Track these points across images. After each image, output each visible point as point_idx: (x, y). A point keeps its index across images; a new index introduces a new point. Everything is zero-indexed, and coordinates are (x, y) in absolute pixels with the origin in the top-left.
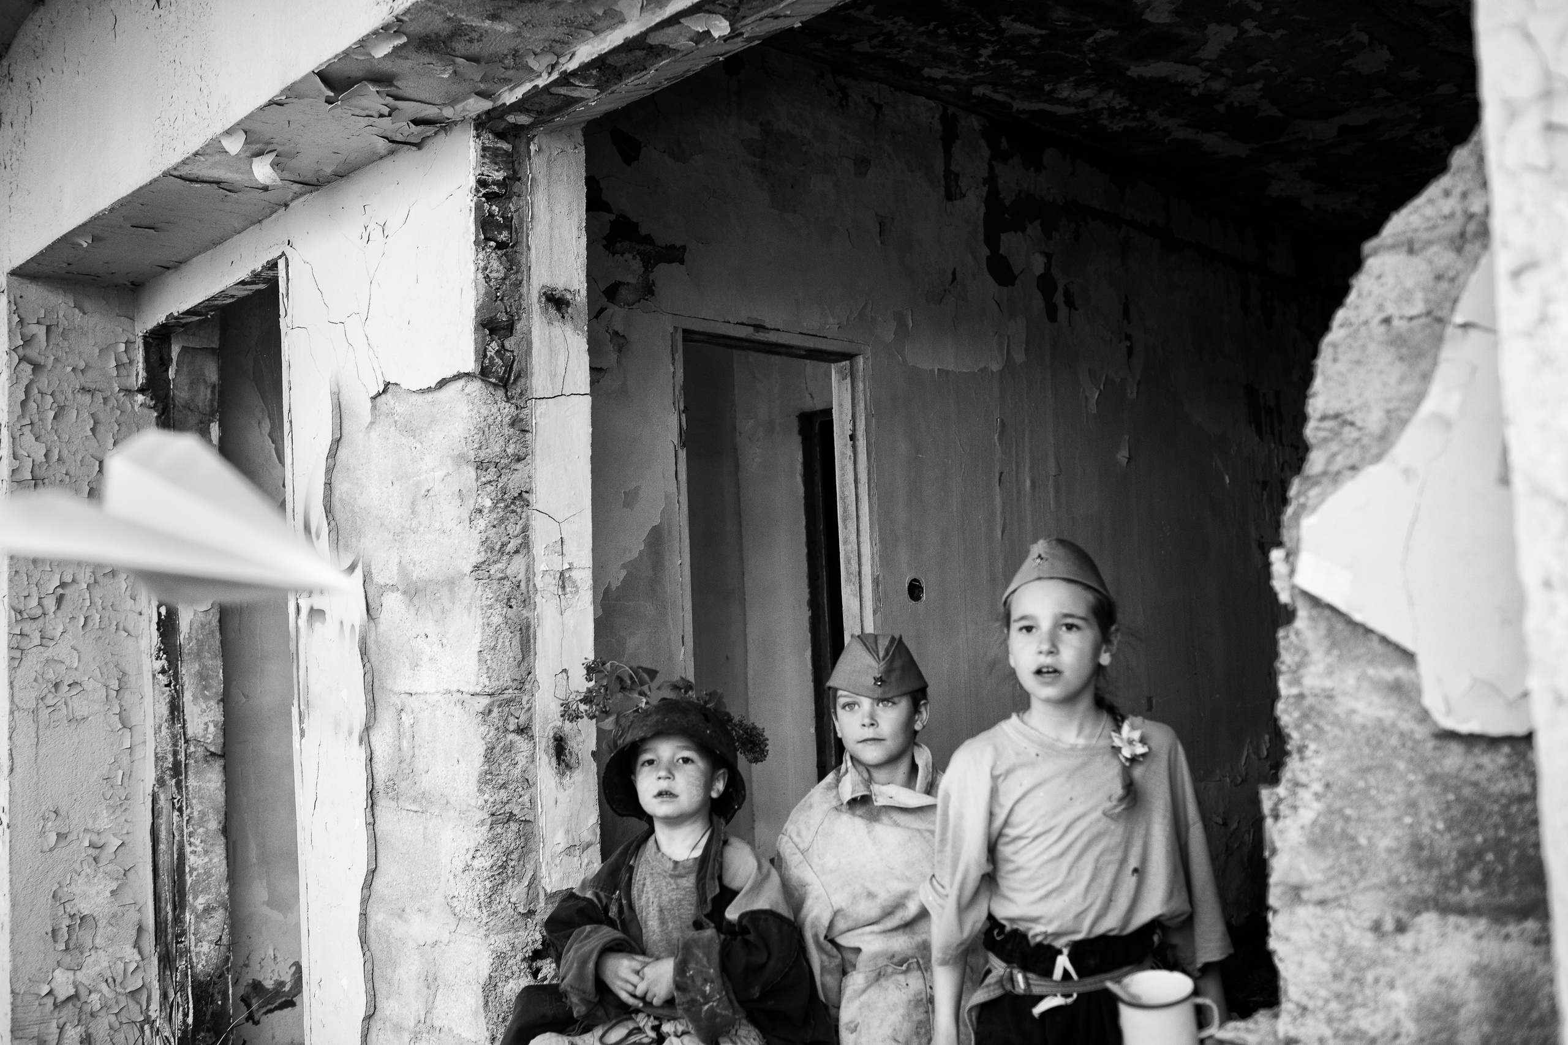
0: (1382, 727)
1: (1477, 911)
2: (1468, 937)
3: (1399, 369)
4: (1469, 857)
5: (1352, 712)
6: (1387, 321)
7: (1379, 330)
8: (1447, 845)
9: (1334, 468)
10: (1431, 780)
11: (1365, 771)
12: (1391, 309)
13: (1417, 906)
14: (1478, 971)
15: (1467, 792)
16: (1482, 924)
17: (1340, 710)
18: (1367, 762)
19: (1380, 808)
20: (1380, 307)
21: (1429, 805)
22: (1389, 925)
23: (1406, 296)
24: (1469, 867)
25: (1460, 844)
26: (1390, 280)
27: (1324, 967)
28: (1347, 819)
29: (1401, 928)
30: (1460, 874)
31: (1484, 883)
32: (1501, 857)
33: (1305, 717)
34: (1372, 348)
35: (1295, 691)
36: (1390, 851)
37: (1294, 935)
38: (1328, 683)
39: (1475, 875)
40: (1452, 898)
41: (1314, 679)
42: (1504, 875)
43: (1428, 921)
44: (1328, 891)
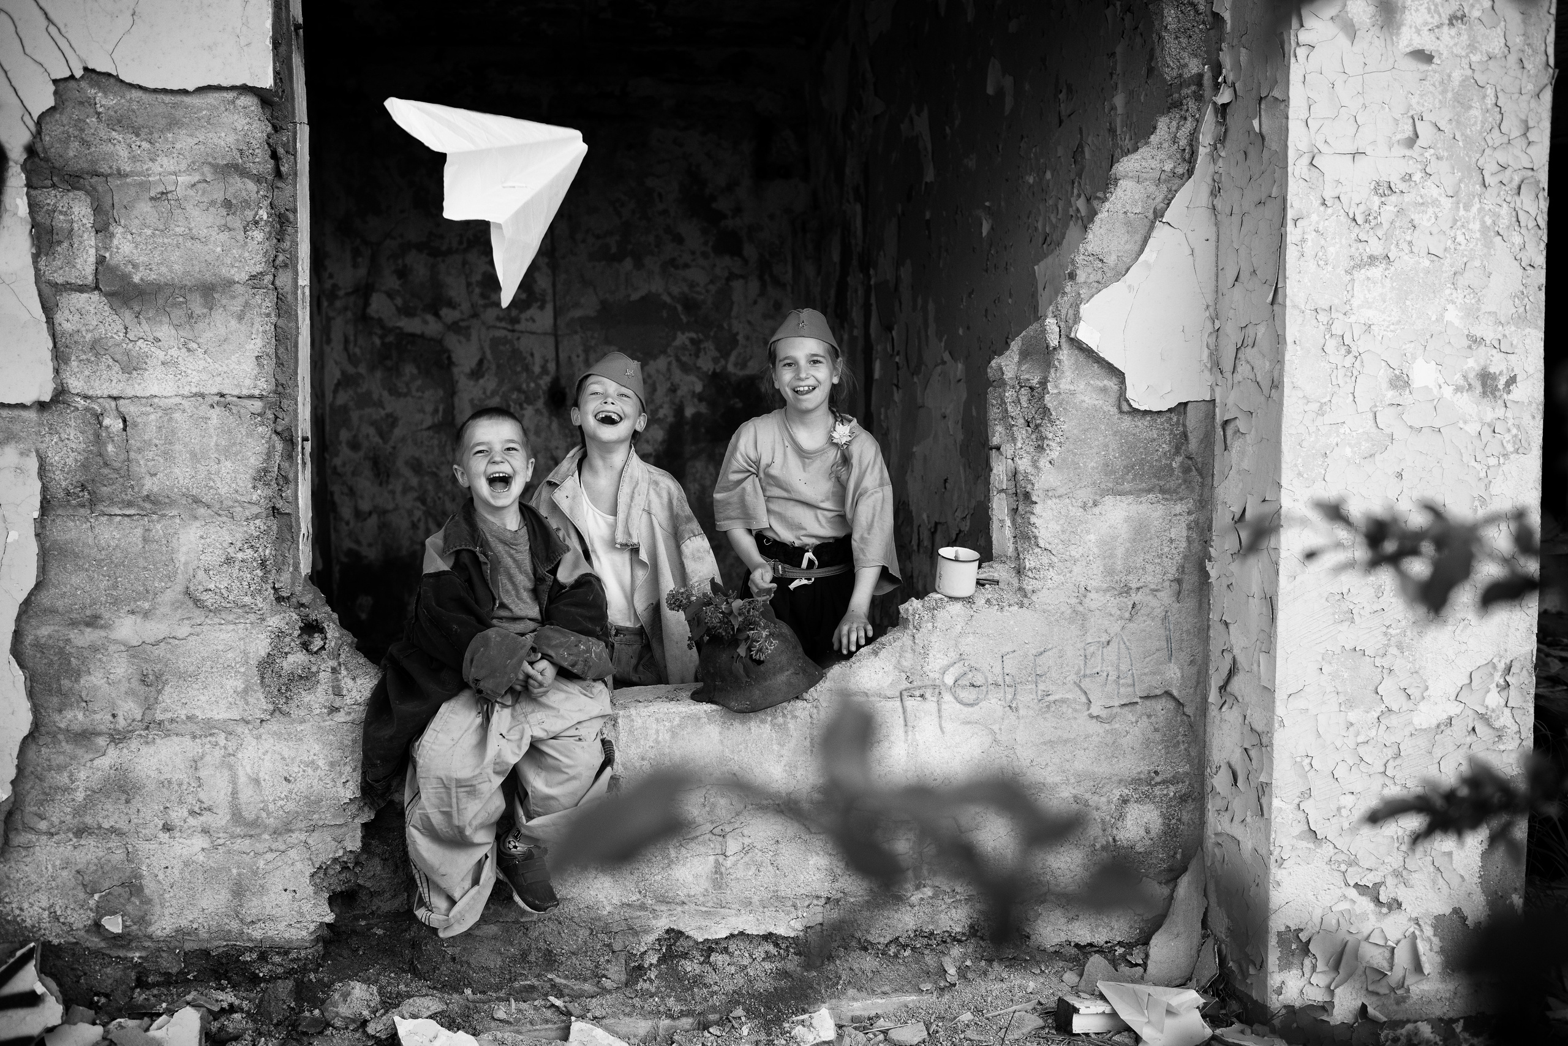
0: (1095, 409)
1: (1130, 493)
2: (1124, 505)
3: (1126, 237)
4: (1129, 468)
5: (1083, 401)
6: (1125, 213)
7: (1121, 216)
8: (1119, 464)
9: (1089, 281)
10: (1115, 434)
11: (1086, 431)
12: (1128, 207)
13: (1104, 493)
14: (1128, 519)
15: (1130, 438)
16: (1131, 498)
17: (1077, 401)
18: (1086, 426)
19: (1091, 448)
20: (1123, 206)
21: (1113, 445)
22: (1091, 504)
23: (1135, 203)
24: (1129, 472)
25: (1125, 463)
26: (1128, 193)
27: (1058, 528)
28: (1075, 454)
29: (1095, 504)
30: (1123, 477)
31: (1134, 479)
32: (1142, 465)
33: (1061, 404)
34: (1117, 224)
35: (1056, 391)
36: (1093, 468)
37: (1044, 514)
38: (1072, 388)
39: (1130, 476)
40: (1120, 488)
41: (1065, 385)
42: (1143, 475)
43: (1109, 500)
44: (1061, 491)
